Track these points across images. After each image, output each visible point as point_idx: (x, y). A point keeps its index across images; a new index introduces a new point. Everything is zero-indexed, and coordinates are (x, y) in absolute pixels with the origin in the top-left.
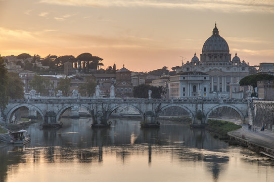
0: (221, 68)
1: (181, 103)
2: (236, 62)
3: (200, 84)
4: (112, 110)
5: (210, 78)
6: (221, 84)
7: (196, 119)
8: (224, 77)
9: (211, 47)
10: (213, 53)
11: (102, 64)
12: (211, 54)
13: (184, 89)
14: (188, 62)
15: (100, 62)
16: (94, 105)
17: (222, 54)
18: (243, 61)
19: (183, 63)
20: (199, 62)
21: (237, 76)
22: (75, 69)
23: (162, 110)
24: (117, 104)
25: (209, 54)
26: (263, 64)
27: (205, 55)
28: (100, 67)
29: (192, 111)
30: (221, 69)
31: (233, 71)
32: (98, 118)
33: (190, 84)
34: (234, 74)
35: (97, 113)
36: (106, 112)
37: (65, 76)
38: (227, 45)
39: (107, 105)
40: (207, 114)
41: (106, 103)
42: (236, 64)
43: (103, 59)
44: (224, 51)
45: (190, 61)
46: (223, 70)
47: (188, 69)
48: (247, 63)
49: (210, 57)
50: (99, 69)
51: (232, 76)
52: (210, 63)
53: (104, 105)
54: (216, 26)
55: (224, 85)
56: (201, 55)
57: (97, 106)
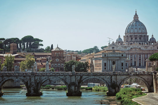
2: (152, 42)
3: (118, 60)
4: (43, 81)
5: (127, 55)
6: (140, 60)
7: (111, 88)
8: (143, 54)
9: (132, 30)
10: (134, 35)
11: (42, 45)
12: (132, 36)
13: (105, 64)
14: (113, 42)
15: (40, 43)
16: (28, 78)
17: (141, 36)
19: (109, 44)
20: (122, 42)
22: (19, 49)
23: (83, 81)
24: (46, 77)
25: (131, 36)
27: (127, 36)
28: (40, 47)
29: (107, 82)
31: (150, 49)
32: (31, 88)
33: (110, 60)
34: (151, 52)
35: (31, 84)
36: (38, 84)
37: (9, 55)
38: (145, 28)
39: (39, 78)
41: (38, 76)
42: (152, 44)
43: (42, 41)
44: (143, 33)
45: (115, 42)
46: (141, 48)
47: (113, 48)
50: (40, 48)
51: (149, 54)
52: (131, 43)
53: (36, 78)
54: (136, 13)
55: (143, 61)
56: (125, 36)
57: (30, 78)
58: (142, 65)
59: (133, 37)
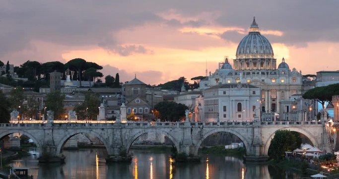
0: (263, 78)
1: (232, 127)
2: (283, 71)
3: (247, 101)
8: (268, 91)
10: (251, 57)
12: (248, 59)
13: (225, 107)
14: (217, 70)
16: (109, 131)
17: (264, 59)
18: (294, 69)
19: (210, 73)
21: (286, 90)
25: (246, 60)
26: (321, 72)
27: (240, 60)
29: (246, 138)
30: (263, 80)
31: (280, 83)
33: (232, 101)
34: (282, 88)
38: (271, 46)
40: (267, 142)
41: (126, 127)
44: (267, 55)
46: (266, 81)
48: (299, 72)
49: (248, 64)
51: (280, 90)
52: (247, 71)
54: (254, 20)
55: (268, 103)
56: (235, 60)
57: (113, 132)
58: (266, 110)
59: (251, 61)
